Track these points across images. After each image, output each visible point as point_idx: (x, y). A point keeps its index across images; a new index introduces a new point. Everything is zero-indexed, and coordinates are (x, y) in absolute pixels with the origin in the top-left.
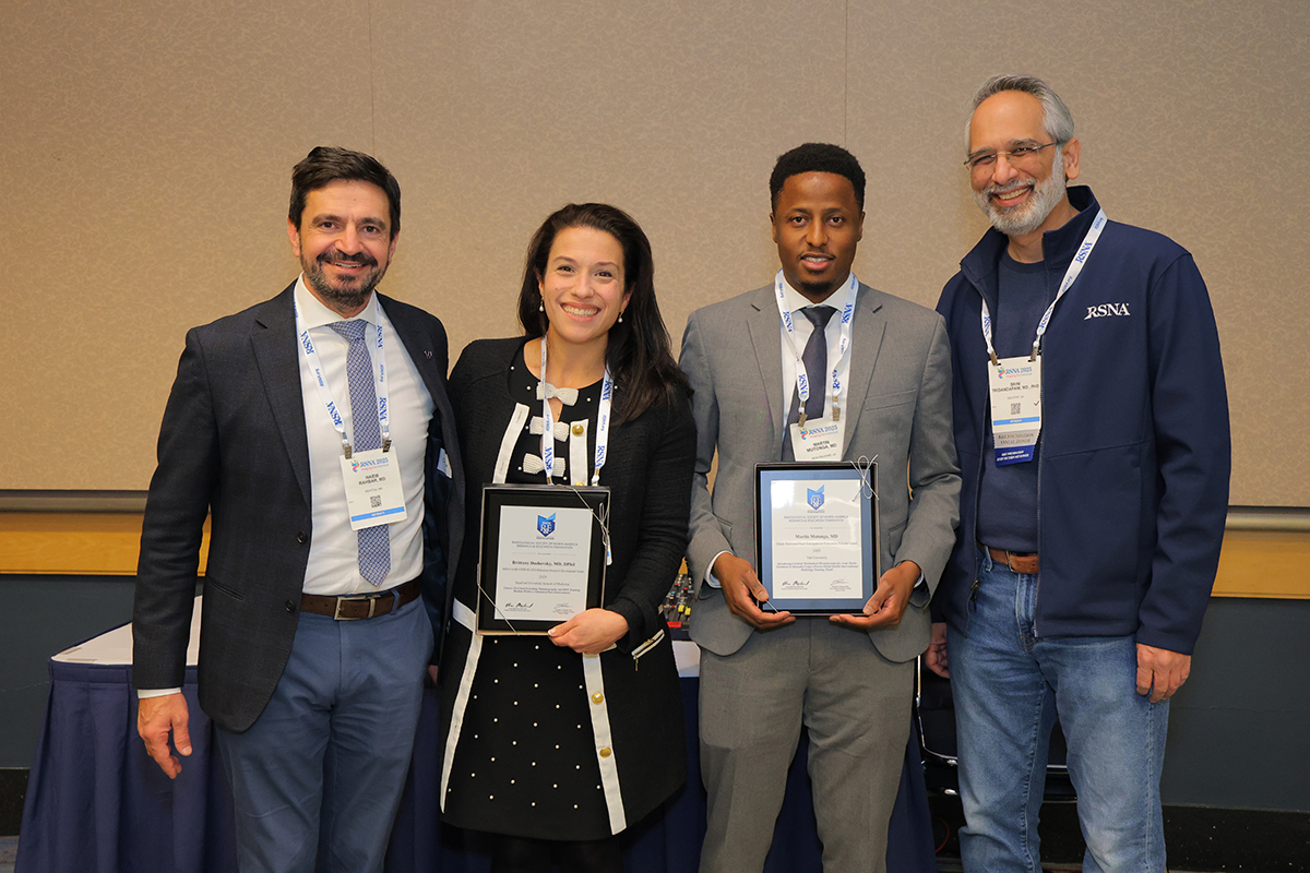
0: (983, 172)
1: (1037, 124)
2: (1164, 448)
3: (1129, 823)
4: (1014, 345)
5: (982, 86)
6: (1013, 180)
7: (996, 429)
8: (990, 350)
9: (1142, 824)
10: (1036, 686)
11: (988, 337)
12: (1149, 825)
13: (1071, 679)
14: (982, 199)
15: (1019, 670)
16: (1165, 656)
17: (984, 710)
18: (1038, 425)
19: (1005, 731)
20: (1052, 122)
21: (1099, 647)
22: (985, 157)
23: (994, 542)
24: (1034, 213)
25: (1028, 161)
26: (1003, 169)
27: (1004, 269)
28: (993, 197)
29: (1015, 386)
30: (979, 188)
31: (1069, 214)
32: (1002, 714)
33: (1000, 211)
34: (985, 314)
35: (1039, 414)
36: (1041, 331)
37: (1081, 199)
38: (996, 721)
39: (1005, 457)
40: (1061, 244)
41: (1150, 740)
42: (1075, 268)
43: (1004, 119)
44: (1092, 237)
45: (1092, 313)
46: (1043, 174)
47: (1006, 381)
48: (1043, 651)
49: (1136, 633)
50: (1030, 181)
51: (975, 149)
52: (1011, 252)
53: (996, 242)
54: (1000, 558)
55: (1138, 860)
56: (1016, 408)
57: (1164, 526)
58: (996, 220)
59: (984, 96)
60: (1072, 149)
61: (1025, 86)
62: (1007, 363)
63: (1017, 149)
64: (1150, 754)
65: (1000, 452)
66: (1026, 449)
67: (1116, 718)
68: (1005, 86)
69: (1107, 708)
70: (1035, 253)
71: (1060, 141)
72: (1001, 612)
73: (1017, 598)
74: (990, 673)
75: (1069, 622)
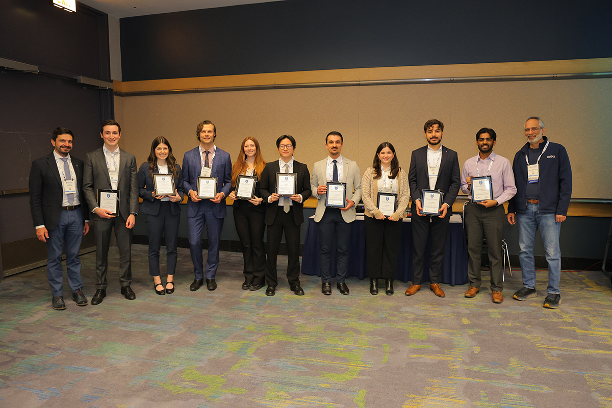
0: (527, 132)
1: (538, 125)
3: (555, 247)
4: (533, 162)
5: (528, 118)
6: (532, 134)
7: (529, 177)
8: (528, 163)
9: (557, 247)
11: (527, 161)
13: (543, 221)
14: (527, 137)
15: (532, 222)
16: (561, 216)
17: (526, 229)
18: (538, 176)
19: (529, 233)
20: (541, 125)
21: (549, 215)
22: (528, 130)
23: (528, 198)
24: (537, 140)
25: (535, 131)
26: (530, 132)
27: (529, 149)
28: (528, 137)
29: (533, 170)
30: (526, 135)
31: (542, 141)
32: (529, 229)
33: (530, 139)
34: (526, 157)
35: (538, 174)
36: (538, 160)
37: (545, 138)
38: (528, 231)
39: (531, 182)
40: (542, 145)
42: (544, 150)
43: (531, 124)
44: (547, 144)
45: (548, 157)
46: (538, 133)
47: (531, 169)
48: (538, 217)
49: (556, 213)
50: (535, 135)
51: (526, 128)
52: (531, 147)
53: (528, 144)
54: (529, 201)
55: (557, 253)
56: (533, 173)
57: (561, 194)
58: (529, 141)
59: (528, 120)
60: (544, 130)
61: (536, 118)
62: (531, 166)
63: (534, 129)
66: (536, 180)
67: (552, 228)
68: (532, 118)
70: (537, 146)
71: (541, 128)
72: (530, 211)
73: (533, 208)
74: (527, 222)
75: (545, 210)
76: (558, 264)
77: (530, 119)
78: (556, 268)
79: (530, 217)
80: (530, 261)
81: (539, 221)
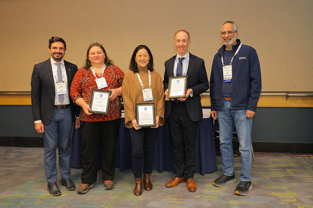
0: (223, 35)
1: (233, 28)
2: (251, 79)
3: (246, 139)
4: (227, 63)
5: (225, 22)
6: (228, 37)
7: (224, 77)
8: (223, 64)
9: (248, 139)
10: (231, 119)
11: (223, 62)
12: (249, 140)
13: (237, 117)
14: (223, 40)
15: (228, 117)
16: (252, 112)
18: (232, 76)
20: (235, 28)
21: (241, 111)
22: (224, 33)
23: (224, 96)
24: (232, 42)
25: (231, 34)
26: (227, 35)
27: (225, 51)
28: (225, 40)
29: (227, 70)
30: (223, 38)
31: (236, 43)
32: (226, 124)
33: (226, 42)
34: (222, 59)
35: (232, 74)
36: (231, 61)
37: (238, 41)
39: (226, 81)
40: (235, 47)
41: (249, 126)
42: (237, 51)
44: (240, 47)
45: (240, 58)
46: (233, 37)
47: (226, 69)
48: (232, 113)
49: (246, 109)
50: (231, 38)
51: (223, 31)
52: (226, 49)
53: (224, 47)
54: (225, 99)
55: (247, 145)
56: (228, 74)
57: (251, 92)
58: (225, 43)
59: (225, 23)
60: (238, 33)
61: (231, 22)
62: (226, 66)
63: (229, 32)
64: (249, 128)
65: (225, 81)
66: (230, 80)
67: (244, 123)
68: (228, 22)
69: (242, 121)
70: (231, 49)
71: (236, 32)
72: (225, 107)
73: (228, 105)
74: (224, 118)
75: (236, 107)
76: (249, 155)
77: (226, 23)
78: (248, 158)
79: (226, 113)
81: (234, 116)
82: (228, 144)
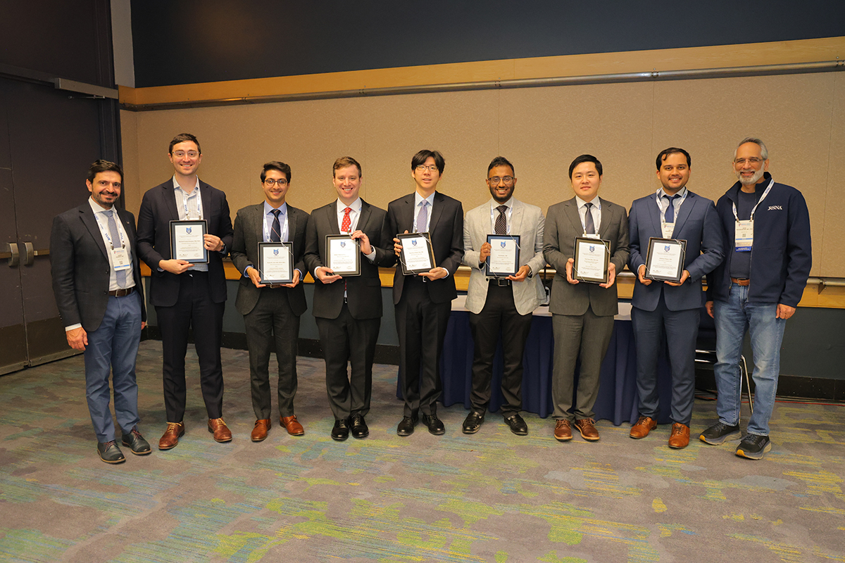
0: (740, 165)
1: (759, 153)
2: (789, 248)
3: (770, 359)
4: (744, 217)
5: (743, 140)
6: (749, 168)
7: (736, 241)
8: (736, 218)
9: (773, 360)
10: (743, 320)
11: (735, 214)
12: (775, 360)
13: (755, 316)
14: (738, 173)
15: (738, 315)
16: (789, 308)
17: (727, 327)
18: (752, 240)
19: (733, 334)
20: (763, 153)
21: (766, 307)
22: (742, 160)
23: (734, 276)
24: (754, 179)
25: (754, 164)
26: (746, 165)
27: (739, 193)
28: (742, 173)
29: (745, 229)
30: (737, 170)
31: (764, 180)
32: (733, 328)
33: (743, 177)
34: (734, 207)
35: (752, 237)
36: (753, 213)
37: (767, 176)
38: (730, 331)
39: (739, 249)
40: (760, 188)
41: (778, 335)
42: (764, 195)
43: (748, 151)
44: (770, 186)
45: (770, 208)
46: (759, 168)
47: (741, 227)
48: (748, 308)
49: (778, 302)
50: (754, 170)
51: (739, 158)
52: (742, 189)
53: (739, 184)
54: (735, 281)
55: (771, 369)
56: (744, 235)
57: (790, 271)
58: (742, 180)
59: (743, 143)
60: (767, 162)
61: (756, 142)
62: (740, 221)
63: (752, 159)
64: (777, 339)
65: (737, 248)
66: (748, 247)
67: (769, 327)
68: (751, 141)
69: (766, 324)
70: (751, 190)
71: (764, 159)
72: (735, 297)
73: (741, 293)
74: (730, 316)
75: (759, 298)
76: (771, 388)
77: (747, 141)
78: (768, 393)
79: (733, 307)
80: (732, 379)
81: (750, 315)
82: (733, 366)
